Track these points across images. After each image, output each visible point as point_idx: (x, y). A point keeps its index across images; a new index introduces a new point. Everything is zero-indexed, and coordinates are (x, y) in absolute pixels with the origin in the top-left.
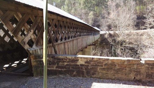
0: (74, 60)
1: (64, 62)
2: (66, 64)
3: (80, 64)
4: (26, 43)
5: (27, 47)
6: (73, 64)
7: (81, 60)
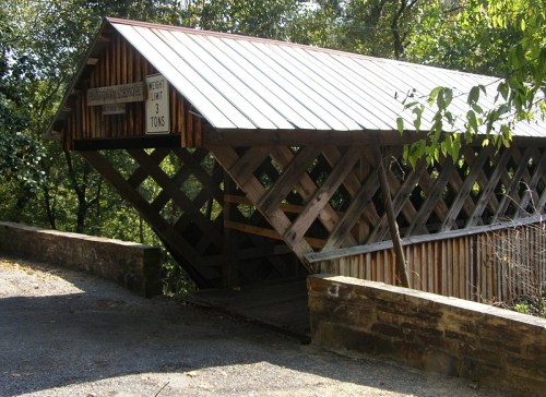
0: (428, 312)
1: (397, 312)
2: (402, 320)
3: (446, 331)
4: (298, 235)
5: (301, 248)
6: (425, 324)
7: (451, 318)
